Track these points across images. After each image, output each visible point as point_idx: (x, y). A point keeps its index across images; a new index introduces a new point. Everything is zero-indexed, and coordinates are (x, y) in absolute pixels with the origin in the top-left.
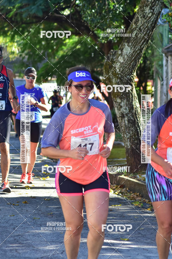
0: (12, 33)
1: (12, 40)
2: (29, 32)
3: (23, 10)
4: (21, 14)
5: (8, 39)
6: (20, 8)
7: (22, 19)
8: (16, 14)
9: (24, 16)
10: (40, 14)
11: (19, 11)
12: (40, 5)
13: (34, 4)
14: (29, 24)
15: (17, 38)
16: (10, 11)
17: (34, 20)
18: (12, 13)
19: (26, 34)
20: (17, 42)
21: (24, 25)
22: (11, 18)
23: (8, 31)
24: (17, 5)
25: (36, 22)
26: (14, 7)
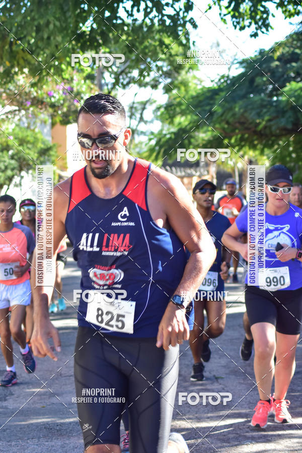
0: (262, 147)
1: (262, 153)
2: (279, 145)
3: (272, 123)
4: (270, 127)
5: (257, 152)
6: (270, 120)
7: (271, 132)
8: (265, 127)
9: (274, 128)
10: (290, 126)
11: (269, 124)
12: (290, 117)
13: (283, 117)
14: (278, 137)
15: (267, 151)
16: (259, 124)
17: (284, 133)
18: (261, 127)
19: (276, 147)
20: (267, 155)
21: (273, 138)
22: (260, 131)
23: (257, 145)
24: (267, 118)
25: (285, 135)
26: (263, 120)
